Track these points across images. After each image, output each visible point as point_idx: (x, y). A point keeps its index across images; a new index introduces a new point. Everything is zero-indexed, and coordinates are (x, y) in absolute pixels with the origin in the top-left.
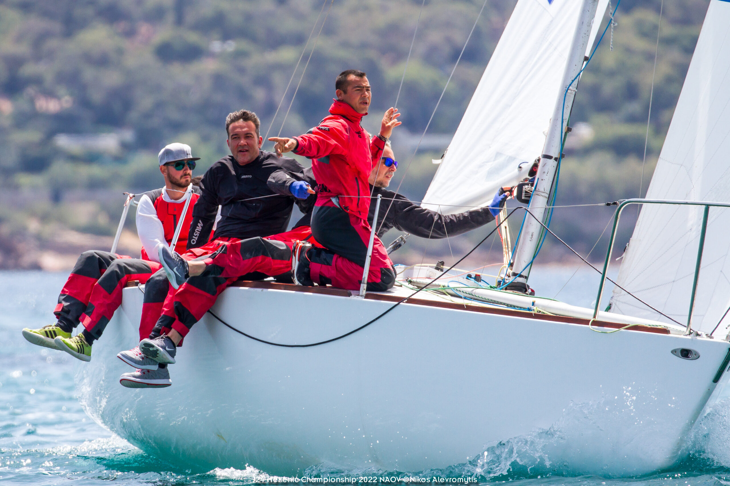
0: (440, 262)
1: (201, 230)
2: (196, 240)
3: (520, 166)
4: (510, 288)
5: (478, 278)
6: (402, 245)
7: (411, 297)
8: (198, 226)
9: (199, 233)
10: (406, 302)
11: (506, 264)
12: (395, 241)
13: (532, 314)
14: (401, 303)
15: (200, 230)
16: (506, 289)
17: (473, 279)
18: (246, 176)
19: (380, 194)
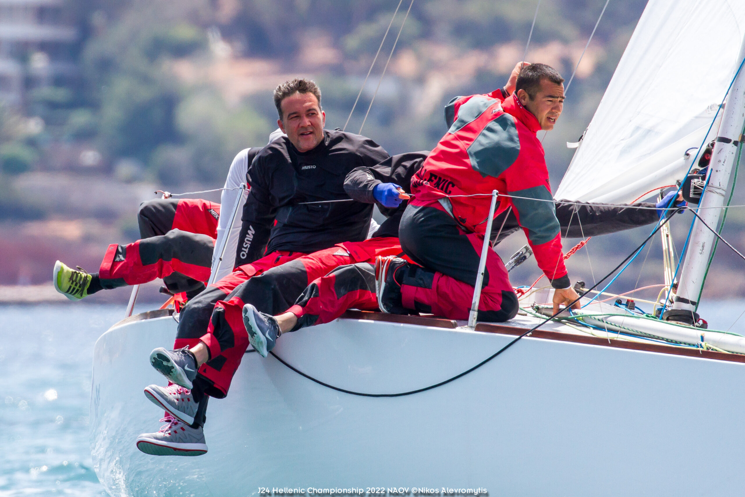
0: (579, 283)
1: (253, 239)
2: (247, 252)
3: (688, 152)
4: (672, 319)
5: (631, 305)
6: (527, 257)
7: (536, 329)
8: (249, 234)
9: (250, 243)
10: (531, 336)
11: (668, 286)
12: (517, 252)
13: (699, 351)
14: (523, 338)
15: (251, 240)
16: (668, 319)
17: (624, 307)
18: (309, 167)
19: (497, 190)
